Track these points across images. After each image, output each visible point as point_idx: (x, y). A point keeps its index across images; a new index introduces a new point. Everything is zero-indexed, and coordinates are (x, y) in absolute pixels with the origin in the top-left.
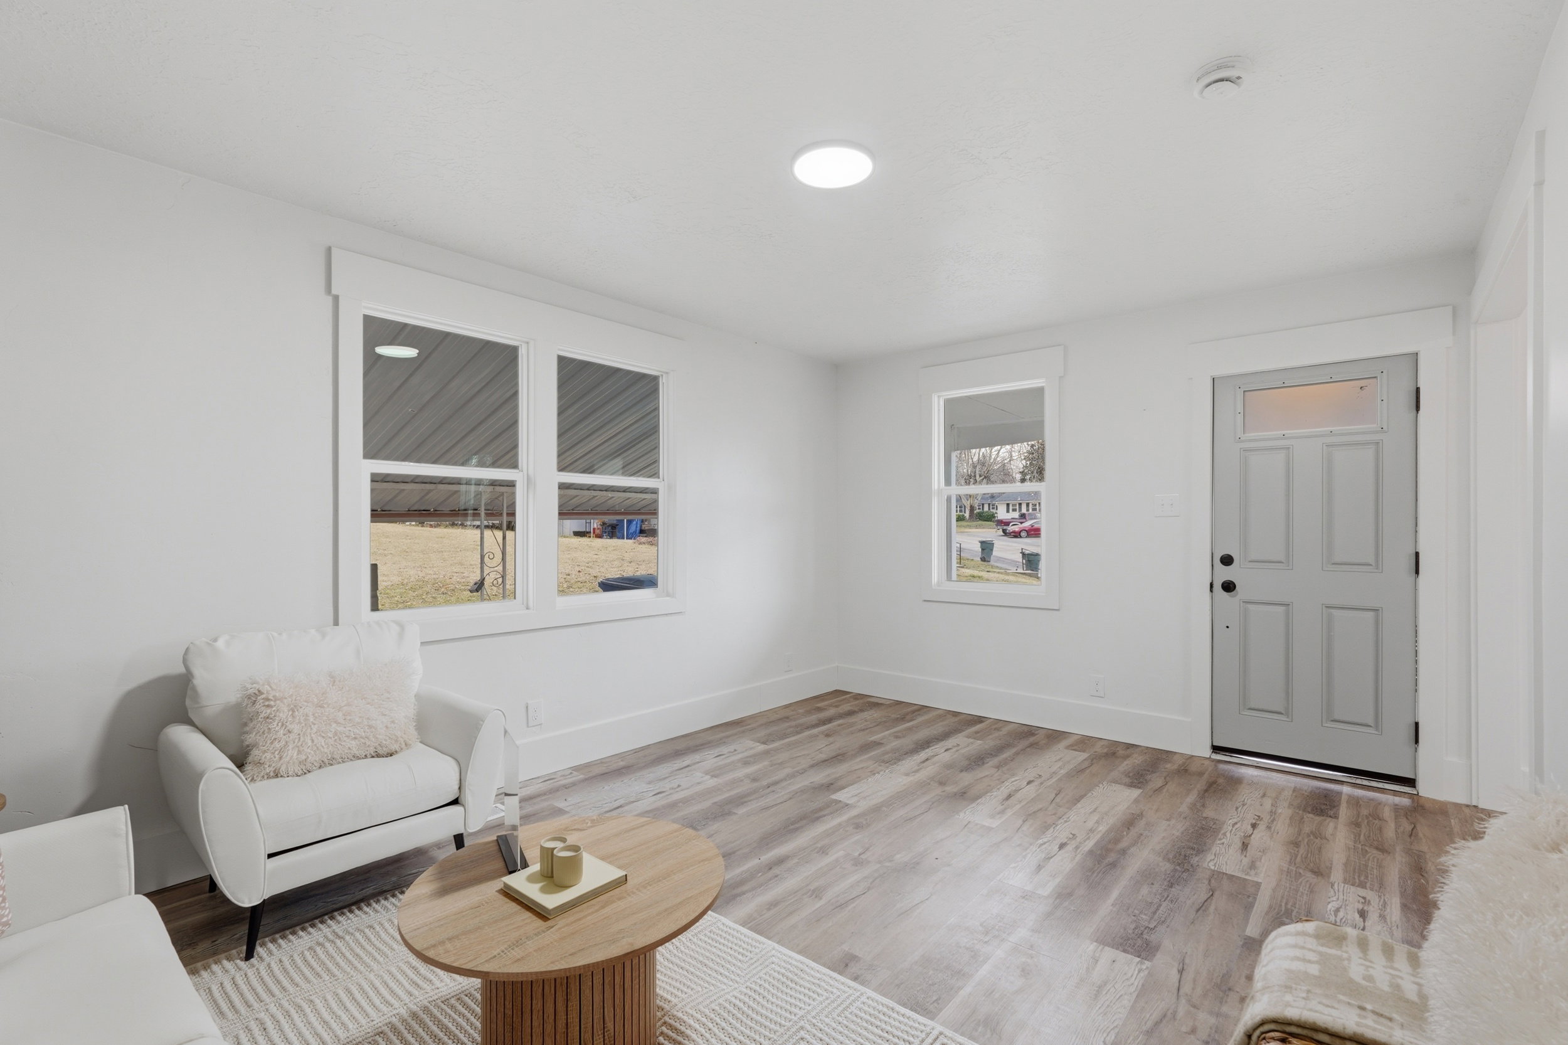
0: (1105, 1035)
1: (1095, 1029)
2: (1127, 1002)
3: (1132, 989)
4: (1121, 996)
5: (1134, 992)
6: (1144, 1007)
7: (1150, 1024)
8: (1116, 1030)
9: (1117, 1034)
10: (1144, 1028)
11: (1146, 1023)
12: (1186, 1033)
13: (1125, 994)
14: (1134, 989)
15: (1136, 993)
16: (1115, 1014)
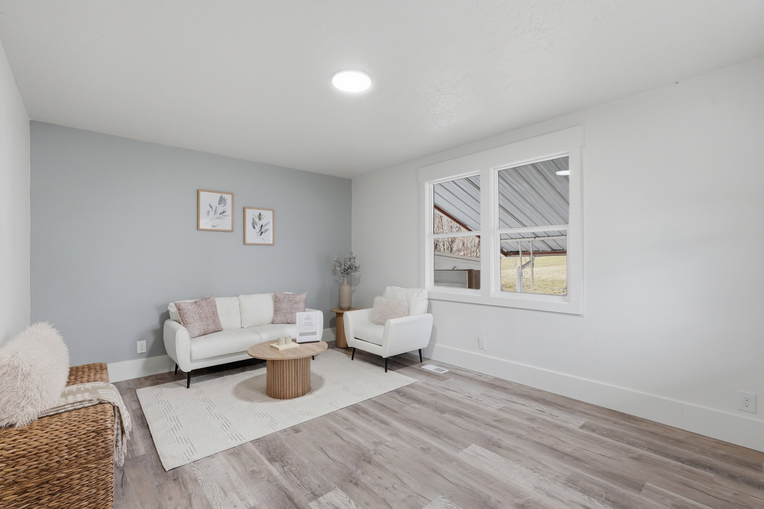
0: (203, 481)
1: (208, 480)
2: (210, 497)
3: (214, 503)
4: (214, 497)
5: (212, 503)
6: (202, 501)
7: (193, 498)
8: (201, 486)
9: (200, 485)
10: (193, 495)
11: (195, 497)
12: (177, 508)
13: (214, 499)
14: (213, 503)
15: (211, 503)
16: (208, 489)
